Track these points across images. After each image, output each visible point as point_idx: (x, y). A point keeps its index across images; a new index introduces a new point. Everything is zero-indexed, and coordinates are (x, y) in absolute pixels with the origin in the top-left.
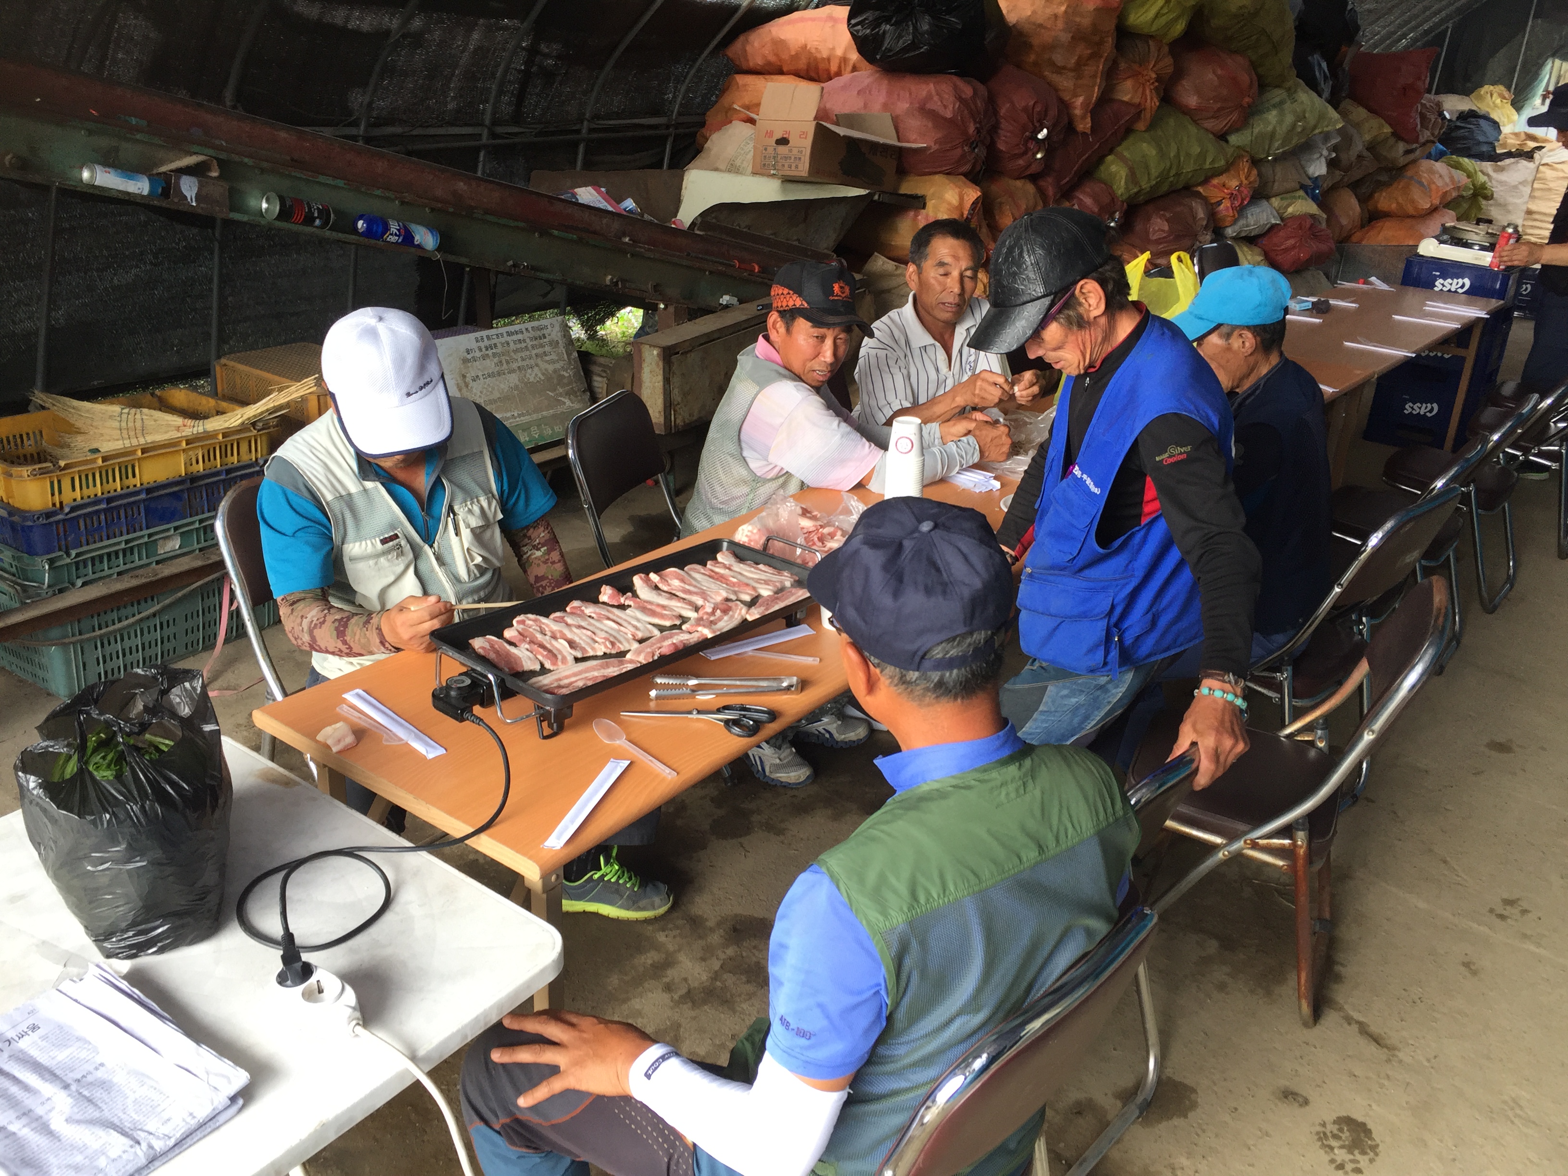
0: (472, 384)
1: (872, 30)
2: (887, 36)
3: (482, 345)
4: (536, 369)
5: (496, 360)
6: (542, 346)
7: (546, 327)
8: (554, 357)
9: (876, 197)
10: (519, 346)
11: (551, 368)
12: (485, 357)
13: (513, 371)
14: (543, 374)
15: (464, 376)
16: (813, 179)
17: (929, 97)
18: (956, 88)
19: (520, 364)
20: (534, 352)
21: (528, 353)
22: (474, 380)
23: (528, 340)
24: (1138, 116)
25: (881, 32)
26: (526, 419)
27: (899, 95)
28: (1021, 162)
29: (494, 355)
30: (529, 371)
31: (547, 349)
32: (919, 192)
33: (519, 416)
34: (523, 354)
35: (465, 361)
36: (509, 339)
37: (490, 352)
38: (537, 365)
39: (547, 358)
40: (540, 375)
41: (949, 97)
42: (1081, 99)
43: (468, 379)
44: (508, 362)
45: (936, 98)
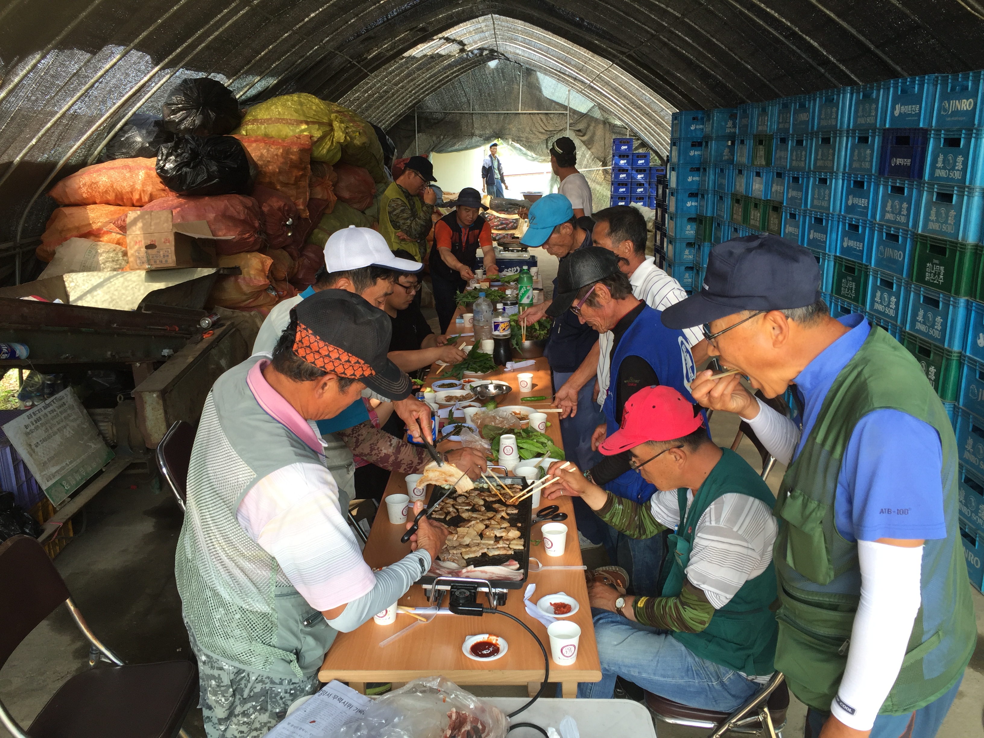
0: (36, 449)
1: (177, 172)
2: (189, 175)
3: (32, 420)
4: (68, 428)
5: (44, 428)
6: (65, 411)
7: (63, 398)
8: (74, 416)
9: (221, 272)
10: (53, 415)
11: (75, 424)
12: (37, 428)
13: (55, 434)
14: (73, 430)
15: (30, 445)
16: (179, 267)
17: (226, 208)
18: (241, 202)
19: (59, 426)
20: (63, 416)
21: (59, 418)
22: (37, 446)
23: (57, 409)
24: (327, 206)
25: (183, 173)
26: (74, 464)
27: (205, 209)
28: (281, 239)
29: (42, 425)
30: (65, 430)
31: (69, 412)
32: (237, 265)
33: (71, 463)
34: (57, 420)
35: (27, 434)
36: (46, 411)
37: (38, 424)
38: (67, 425)
39: (71, 418)
40: (72, 431)
41: (240, 208)
42: (301, 200)
43: (33, 447)
44: (51, 428)
45: (231, 209)
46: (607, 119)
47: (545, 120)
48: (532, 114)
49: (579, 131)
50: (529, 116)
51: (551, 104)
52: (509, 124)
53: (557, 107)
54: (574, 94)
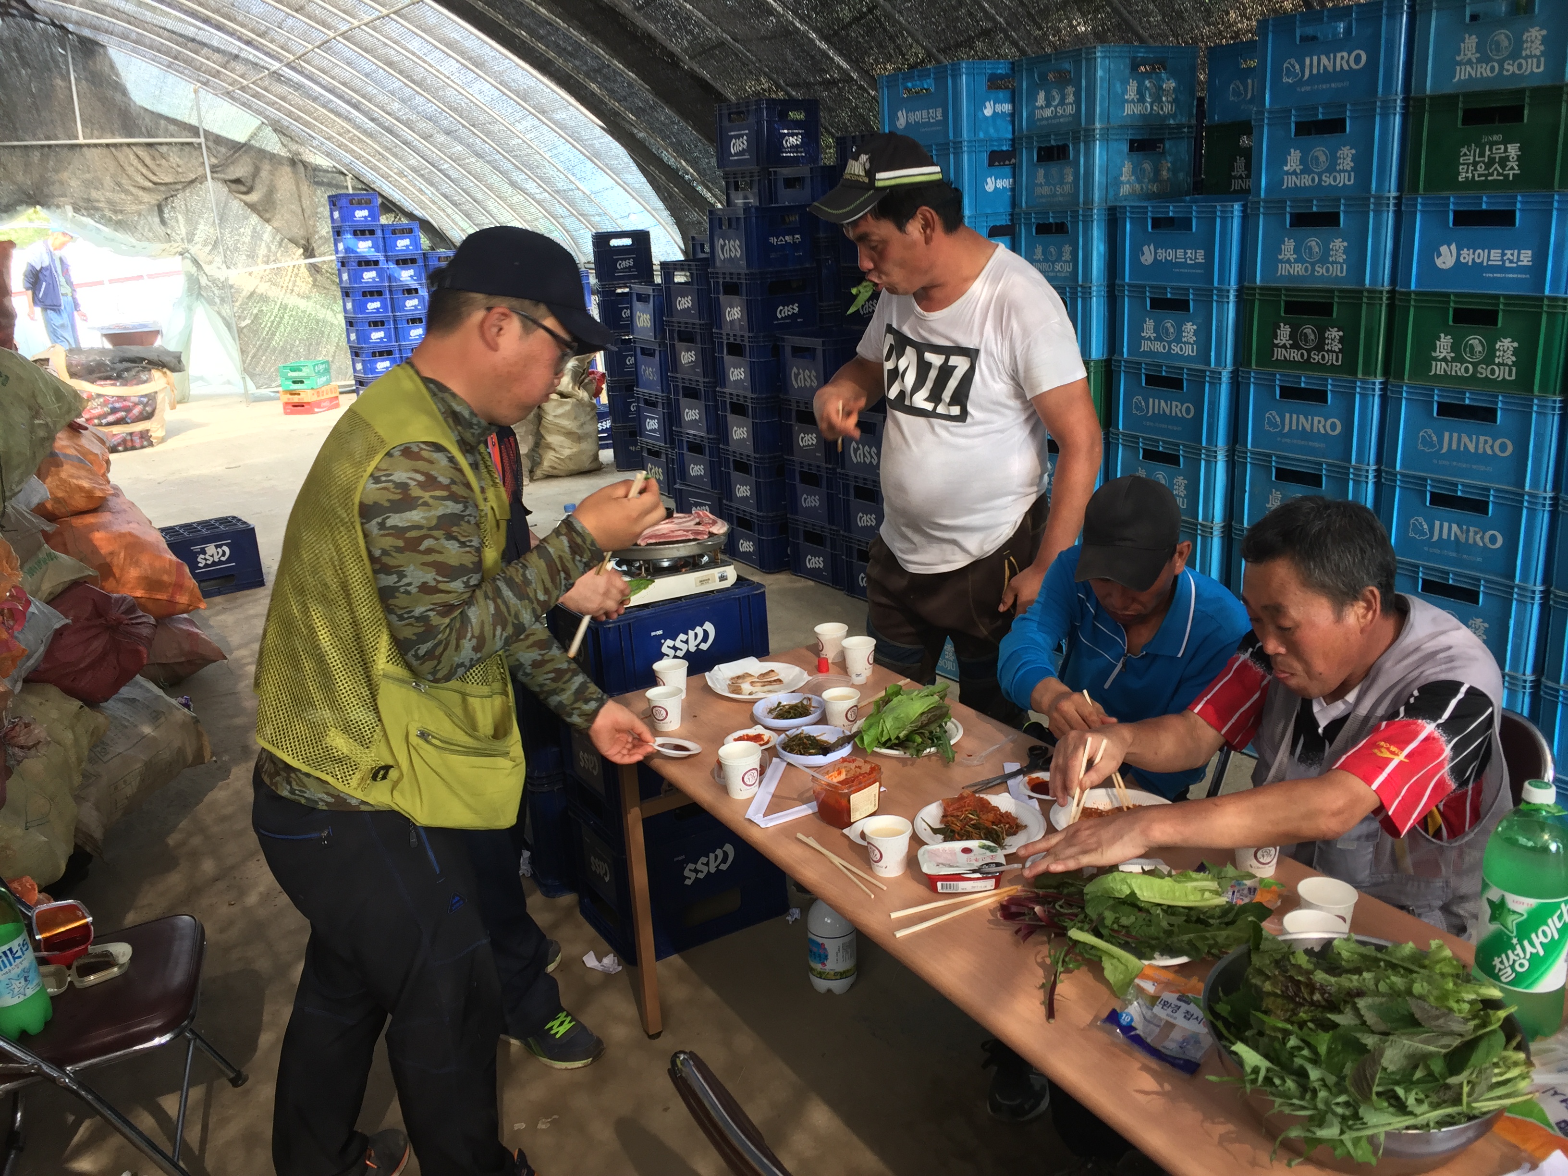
46: (299, 154)
47: (148, 160)
48: (115, 145)
49: (237, 181)
50: (105, 151)
51: (157, 124)
52: (56, 171)
53: (172, 128)
54: (208, 98)
